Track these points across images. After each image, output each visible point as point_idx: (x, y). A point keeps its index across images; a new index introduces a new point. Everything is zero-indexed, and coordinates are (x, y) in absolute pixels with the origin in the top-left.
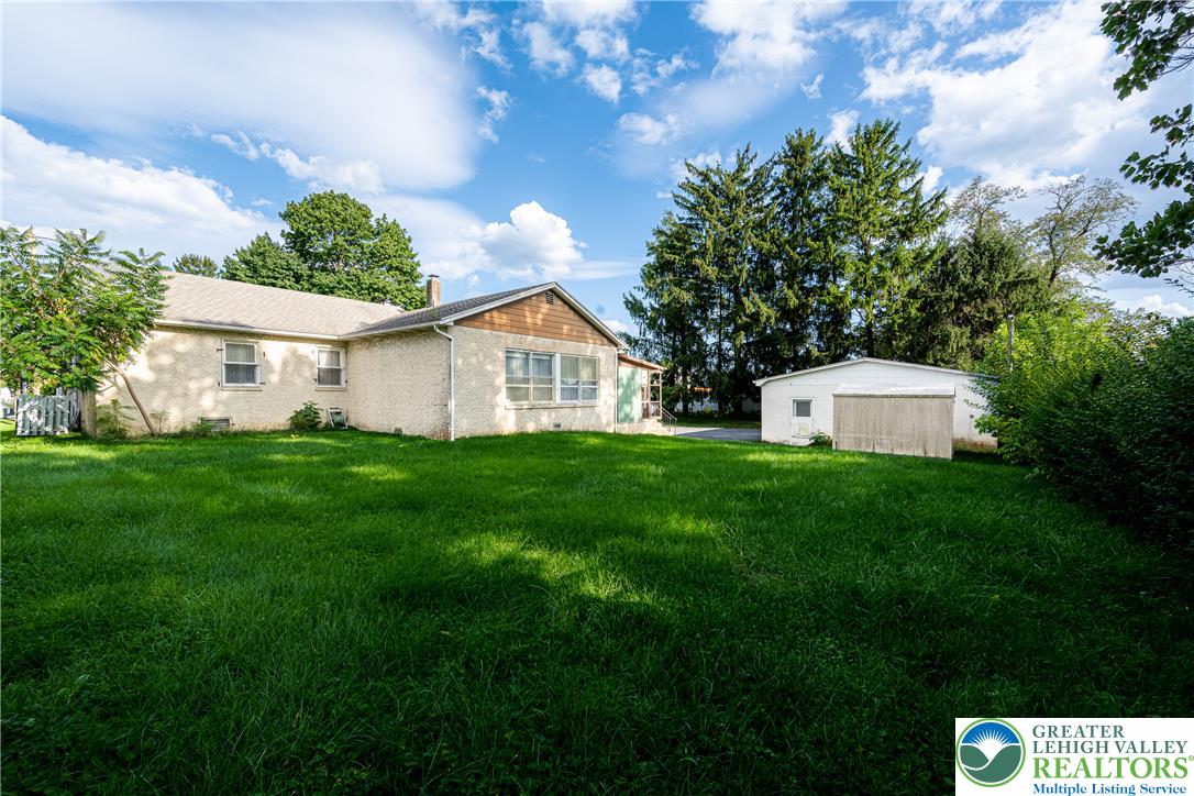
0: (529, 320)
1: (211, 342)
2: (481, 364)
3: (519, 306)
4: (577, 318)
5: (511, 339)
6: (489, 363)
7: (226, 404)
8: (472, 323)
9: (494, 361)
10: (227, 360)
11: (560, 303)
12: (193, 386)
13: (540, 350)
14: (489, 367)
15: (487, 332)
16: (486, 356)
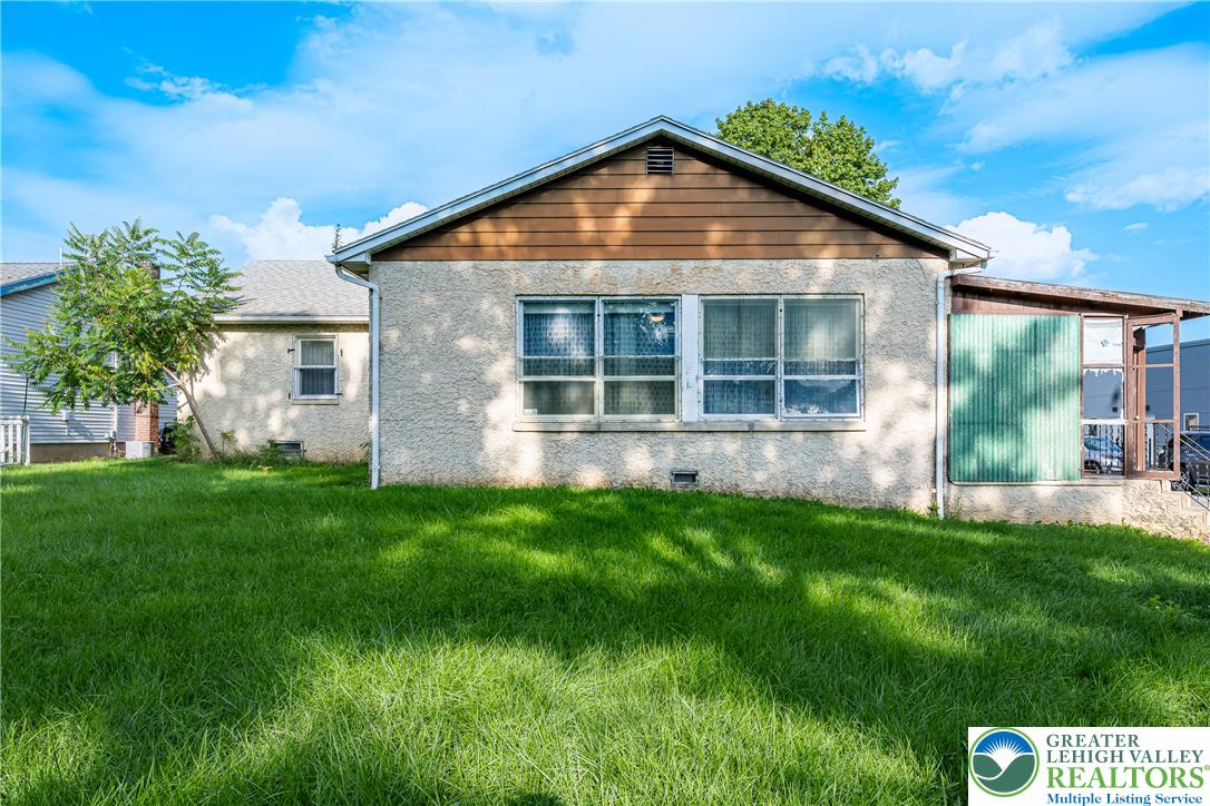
0: (587, 225)
1: (282, 341)
2: (447, 338)
3: (559, 196)
4: (764, 196)
5: (531, 276)
6: (468, 333)
7: (294, 424)
8: (424, 252)
9: (481, 328)
10: (303, 364)
11: (700, 166)
12: (262, 402)
13: (624, 291)
14: (467, 344)
15: (463, 266)
16: (458, 318)
